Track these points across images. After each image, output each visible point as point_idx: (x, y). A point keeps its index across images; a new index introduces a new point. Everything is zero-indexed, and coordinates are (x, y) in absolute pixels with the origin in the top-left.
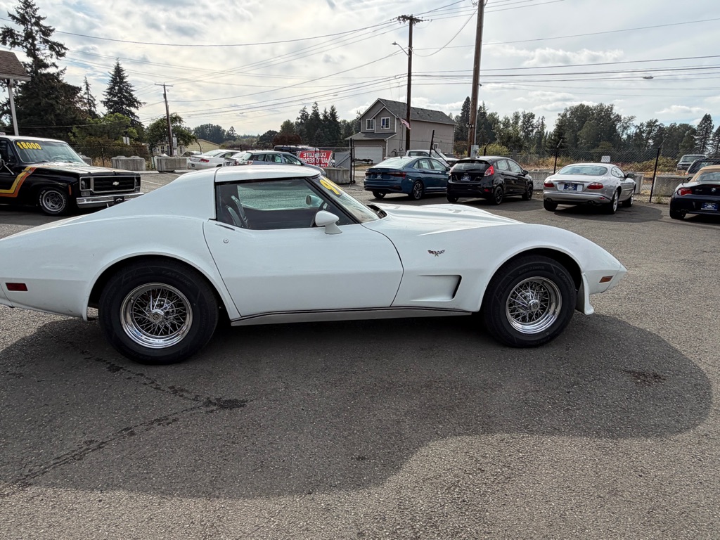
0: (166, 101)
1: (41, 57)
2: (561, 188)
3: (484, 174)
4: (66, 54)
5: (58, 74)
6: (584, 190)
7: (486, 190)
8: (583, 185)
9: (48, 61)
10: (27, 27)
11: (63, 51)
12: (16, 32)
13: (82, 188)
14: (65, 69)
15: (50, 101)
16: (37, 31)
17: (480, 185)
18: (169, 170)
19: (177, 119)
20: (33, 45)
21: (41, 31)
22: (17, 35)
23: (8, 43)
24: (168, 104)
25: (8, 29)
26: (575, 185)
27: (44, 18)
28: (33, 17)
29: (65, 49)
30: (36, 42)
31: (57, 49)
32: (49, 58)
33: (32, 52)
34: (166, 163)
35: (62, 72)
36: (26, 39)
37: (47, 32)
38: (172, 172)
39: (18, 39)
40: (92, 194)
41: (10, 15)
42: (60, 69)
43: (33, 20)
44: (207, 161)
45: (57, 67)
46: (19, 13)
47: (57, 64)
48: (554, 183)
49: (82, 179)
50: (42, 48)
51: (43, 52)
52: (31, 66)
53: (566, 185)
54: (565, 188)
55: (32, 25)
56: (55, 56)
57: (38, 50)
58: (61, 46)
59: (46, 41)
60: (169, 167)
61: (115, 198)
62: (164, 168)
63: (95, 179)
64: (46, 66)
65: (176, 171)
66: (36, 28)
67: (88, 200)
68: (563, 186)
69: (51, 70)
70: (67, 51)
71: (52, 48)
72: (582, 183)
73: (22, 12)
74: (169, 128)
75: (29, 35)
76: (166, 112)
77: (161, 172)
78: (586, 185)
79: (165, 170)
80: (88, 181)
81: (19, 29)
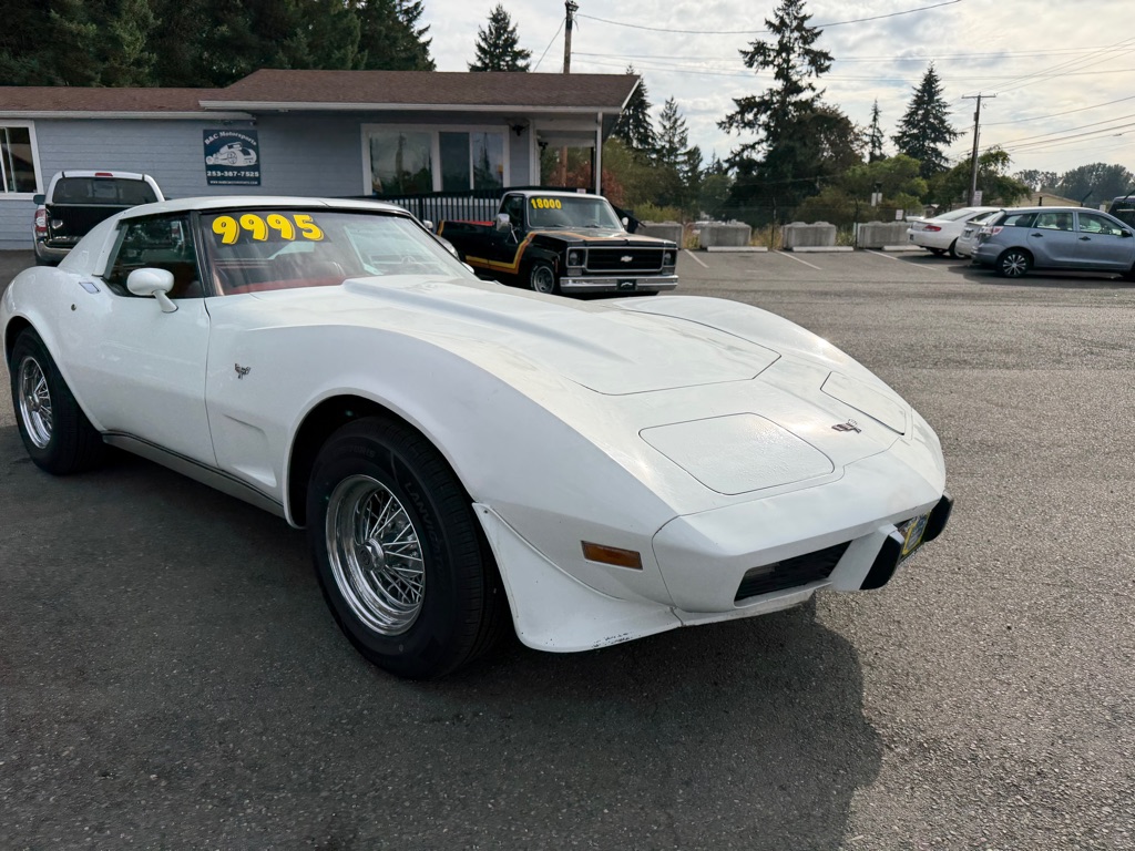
0: (976, 126)
1: (795, 78)
4: (832, 68)
5: (813, 100)
9: (803, 83)
10: (783, 37)
11: (827, 63)
12: (769, 46)
13: (570, 264)
14: (824, 91)
15: (791, 144)
16: (796, 39)
18: (879, 246)
19: (1000, 157)
20: (787, 61)
21: (802, 37)
22: (769, 50)
23: (756, 64)
24: (980, 130)
25: (759, 43)
27: (810, 17)
28: (796, 18)
29: (830, 59)
30: (792, 57)
31: (819, 62)
32: (806, 76)
33: (782, 74)
34: (873, 234)
35: (818, 96)
36: (779, 53)
37: (809, 36)
38: (880, 249)
39: (769, 56)
40: (584, 273)
41: (767, 22)
42: (817, 92)
43: (795, 23)
44: (937, 229)
45: (814, 89)
46: (777, 16)
47: (814, 85)
49: (571, 251)
50: (798, 63)
51: (798, 69)
52: (778, 93)
55: (792, 31)
56: (814, 73)
57: (793, 67)
58: (826, 56)
59: (807, 52)
60: (877, 240)
61: (620, 282)
62: (868, 242)
63: (590, 251)
64: (799, 90)
65: (887, 248)
66: (796, 34)
67: (574, 281)
69: (805, 96)
70: (832, 62)
71: (812, 62)
73: (780, 13)
74: (971, 176)
75: (785, 48)
76: (972, 146)
77: (859, 249)
79: (870, 246)
80: (581, 253)
81: (772, 40)
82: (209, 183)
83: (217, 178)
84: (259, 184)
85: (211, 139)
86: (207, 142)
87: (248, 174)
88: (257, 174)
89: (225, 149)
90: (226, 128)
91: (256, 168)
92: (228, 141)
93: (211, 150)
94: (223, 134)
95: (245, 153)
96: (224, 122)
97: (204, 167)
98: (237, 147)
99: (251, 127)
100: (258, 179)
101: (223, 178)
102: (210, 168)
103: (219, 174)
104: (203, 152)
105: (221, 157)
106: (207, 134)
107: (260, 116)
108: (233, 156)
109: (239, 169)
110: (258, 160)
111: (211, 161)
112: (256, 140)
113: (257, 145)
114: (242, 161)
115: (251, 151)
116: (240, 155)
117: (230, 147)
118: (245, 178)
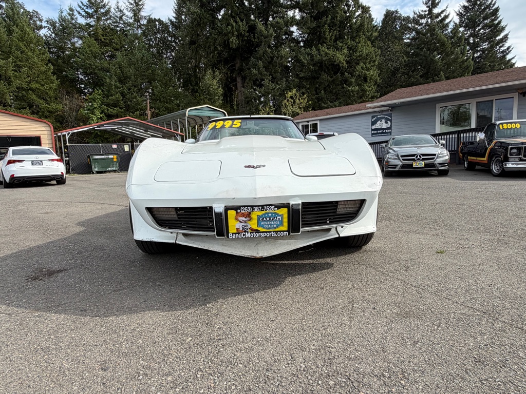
13: (511, 155)
40: (521, 160)
49: (512, 149)
80: (519, 149)
82: (372, 136)
83: (375, 134)
84: (391, 134)
85: (374, 119)
86: (373, 120)
87: (387, 131)
88: (390, 131)
89: (379, 122)
90: (380, 114)
91: (390, 128)
92: (380, 119)
93: (373, 123)
94: (378, 117)
95: (386, 123)
96: (379, 112)
97: (371, 130)
98: (383, 121)
99: (390, 112)
100: (390, 133)
101: (377, 133)
102: (373, 130)
103: (376, 132)
104: (371, 124)
105: (377, 126)
106: (373, 117)
107: (393, 107)
108: (381, 124)
109: (383, 129)
110: (391, 125)
111: (374, 127)
112: (391, 117)
113: (391, 119)
114: (385, 126)
115: (389, 122)
116: (384, 124)
117: (381, 121)
118: (386, 133)
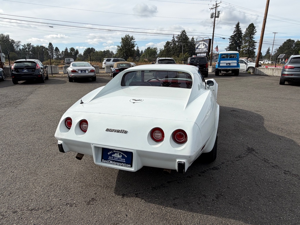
2: (80, 72)
3: (35, 68)
6: (89, 73)
7: (39, 76)
8: (88, 70)
17: (34, 74)
26: (85, 71)
48: (77, 70)
53: (81, 71)
54: (81, 72)
68: (80, 71)
72: (87, 70)
78: (89, 70)
